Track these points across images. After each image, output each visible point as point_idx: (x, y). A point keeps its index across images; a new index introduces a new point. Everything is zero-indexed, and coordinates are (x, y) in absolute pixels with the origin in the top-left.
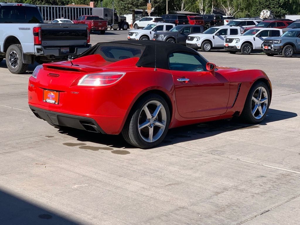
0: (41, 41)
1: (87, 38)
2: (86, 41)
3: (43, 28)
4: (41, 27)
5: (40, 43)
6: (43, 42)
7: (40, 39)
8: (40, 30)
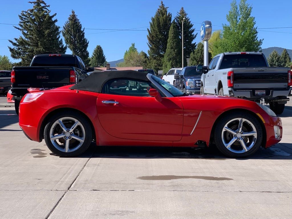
0: (233, 84)
1: (288, 81)
2: (287, 84)
3: (235, 73)
4: (233, 72)
5: (232, 86)
6: (235, 85)
7: (232, 82)
8: (232, 74)
